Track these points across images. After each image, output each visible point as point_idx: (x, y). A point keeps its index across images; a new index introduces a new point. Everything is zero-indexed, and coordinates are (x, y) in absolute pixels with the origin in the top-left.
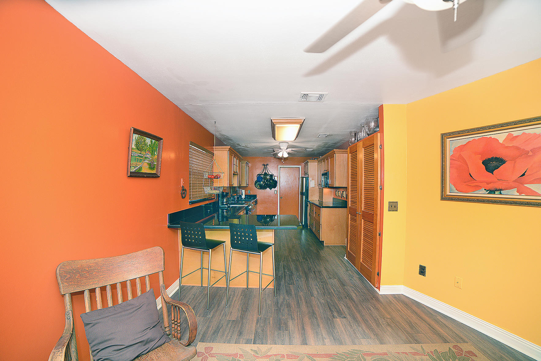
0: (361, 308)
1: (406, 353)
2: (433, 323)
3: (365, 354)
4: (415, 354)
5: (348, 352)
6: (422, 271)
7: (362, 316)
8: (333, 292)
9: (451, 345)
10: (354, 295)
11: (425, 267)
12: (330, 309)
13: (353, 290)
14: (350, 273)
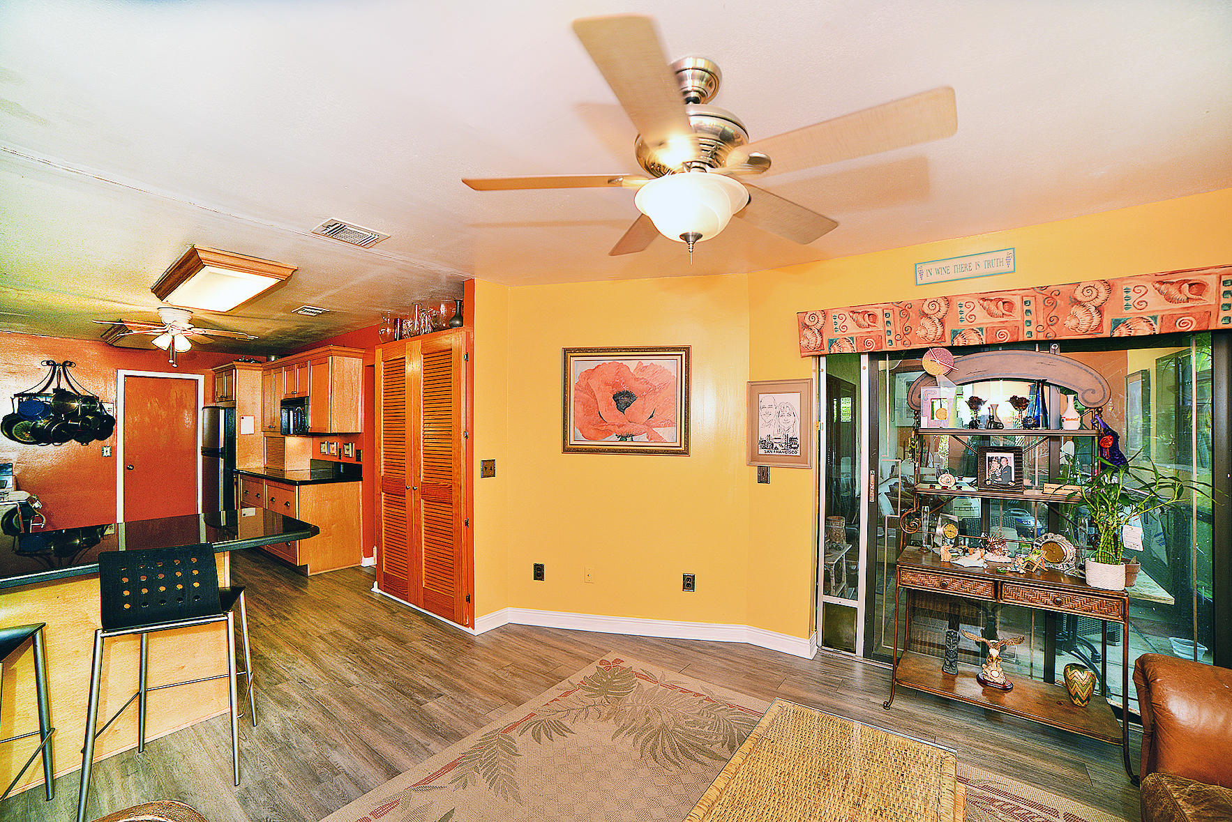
0: (458, 669)
1: (556, 700)
2: (567, 647)
3: (505, 732)
4: (566, 694)
5: (479, 742)
6: (539, 572)
7: (467, 680)
8: (388, 661)
9: (597, 663)
10: (432, 651)
11: (542, 566)
12: (403, 693)
13: (426, 645)
14: (402, 616)
